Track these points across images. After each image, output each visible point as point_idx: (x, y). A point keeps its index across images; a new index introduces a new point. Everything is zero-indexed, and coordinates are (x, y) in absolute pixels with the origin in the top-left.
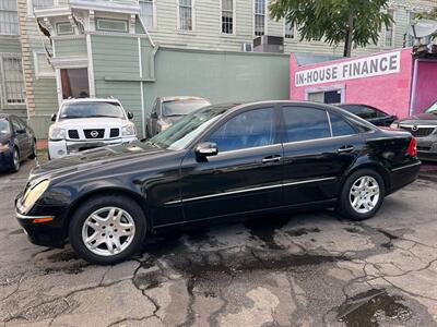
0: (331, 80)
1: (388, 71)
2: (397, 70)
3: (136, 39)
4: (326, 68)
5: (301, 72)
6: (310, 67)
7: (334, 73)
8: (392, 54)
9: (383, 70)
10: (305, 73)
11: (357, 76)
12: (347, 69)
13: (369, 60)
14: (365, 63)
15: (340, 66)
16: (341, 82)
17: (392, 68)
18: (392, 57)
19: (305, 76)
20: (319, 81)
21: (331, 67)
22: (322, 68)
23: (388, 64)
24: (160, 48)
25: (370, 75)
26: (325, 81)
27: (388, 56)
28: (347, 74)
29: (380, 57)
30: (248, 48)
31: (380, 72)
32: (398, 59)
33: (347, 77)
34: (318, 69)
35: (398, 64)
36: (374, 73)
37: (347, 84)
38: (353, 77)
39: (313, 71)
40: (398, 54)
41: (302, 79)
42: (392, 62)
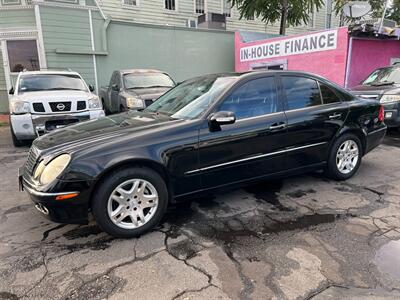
0: (274, 55)
1: (326, 48)
2: (335, 47)
3: (87, 11)
4: (269, 44)
5: (245, 48)
6: (254, 44)
7: (277, 49)
8: (330, 32)
9: (322, 46)
10: (249, 49)
11: (298, 52)
12: (289, 45)
13: (308, 37)
14: (306, 40)
15: (282, 43)
16: (283, 57)
17: (329, 45)
18: (330, 35)
19: (250, 52)
20: (262, 57)
21: (274, 43)
22: (265, 45)
23: (326, 41)
24: (111, 22)
25: (309, 51)
26: (269, 56)
27: (326, 34)
28: (289, 50)
29: (319, 35)
30: (193, 24)
31: (319, 49)
32: (335, 37)
33: (289, 53)
34: (261, 46)
35: (335, 42)
36: (314, 50)
37: (289, 59)
38: (294, 53)
39: (257, 47)
40: (335, 32)
41: (246, 55)
42: (329, 40)
